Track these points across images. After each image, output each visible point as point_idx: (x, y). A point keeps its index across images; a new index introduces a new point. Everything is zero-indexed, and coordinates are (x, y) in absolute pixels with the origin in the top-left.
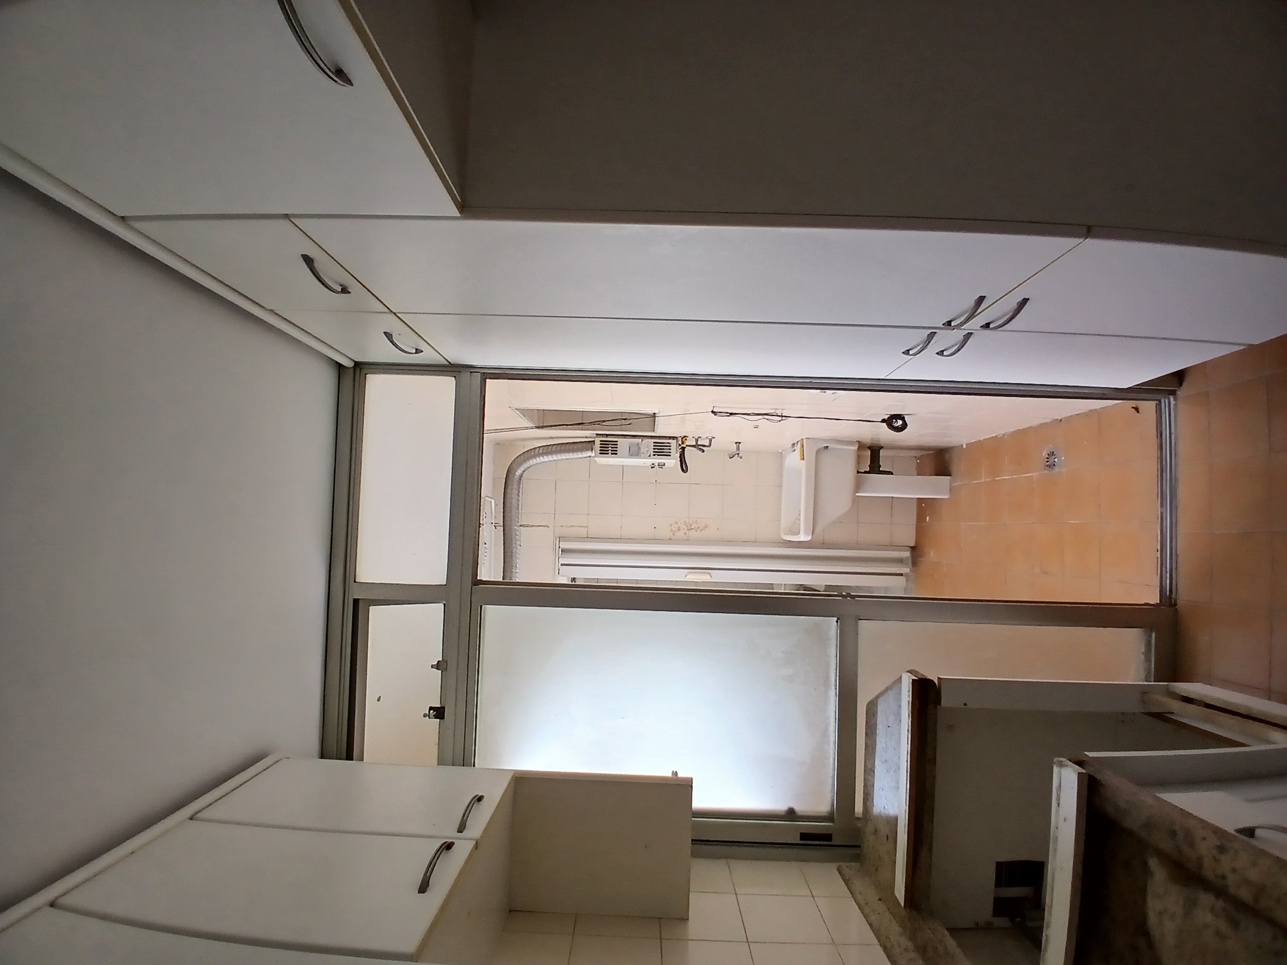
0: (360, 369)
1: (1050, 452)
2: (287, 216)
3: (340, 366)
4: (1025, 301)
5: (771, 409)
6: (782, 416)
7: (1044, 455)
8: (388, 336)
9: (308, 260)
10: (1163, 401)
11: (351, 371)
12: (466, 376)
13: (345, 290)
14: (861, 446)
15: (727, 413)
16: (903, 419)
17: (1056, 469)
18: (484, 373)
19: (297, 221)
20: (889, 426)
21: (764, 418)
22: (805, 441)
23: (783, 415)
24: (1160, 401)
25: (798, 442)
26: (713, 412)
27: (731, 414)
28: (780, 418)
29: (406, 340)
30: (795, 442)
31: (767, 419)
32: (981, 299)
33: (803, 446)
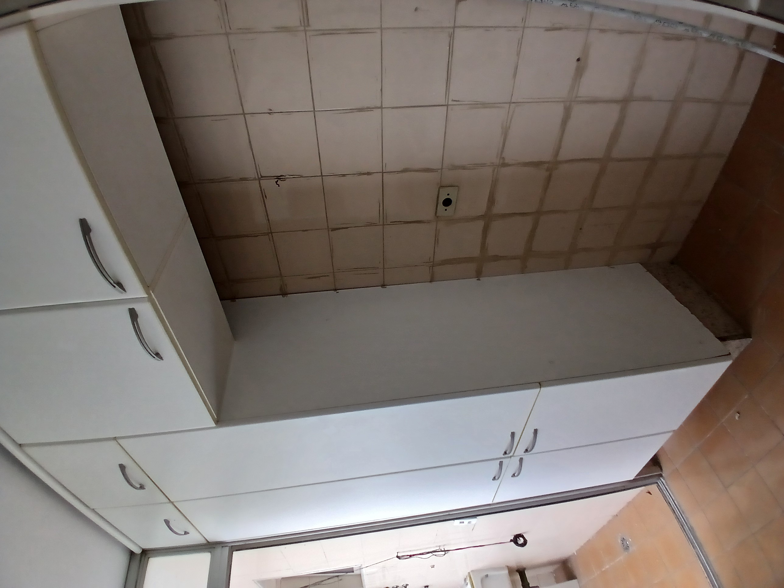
0: (146, 553)
1: (622, 539)
2: (115, 439)
3: (132, 553)
4: (536, 431)
5: (436, 546)
6: (445, 551)
7: (619, 541)
8: (167, 522)
9: (122, 467)
10: (659, 483)
11: (138, 558)
12: (218, 551)
13: (142, 487)
14: (511, 571)
15: (408, 556)
16: (523, 537)
17: (631, 549)
18: (232, 546)
19: (120, 441)
20: (516, 544)
21: (434, 555)
22: (471, 574)
23: (446, 549)
24: (657, 483)
25: (467, 576)
26: (397, 557)
27: (411, 556)
28: (444, 553)
29: (179, 524)
30: (466, 577)
31: (435, 555)
32: (513, 434)
33: (471, 578)
